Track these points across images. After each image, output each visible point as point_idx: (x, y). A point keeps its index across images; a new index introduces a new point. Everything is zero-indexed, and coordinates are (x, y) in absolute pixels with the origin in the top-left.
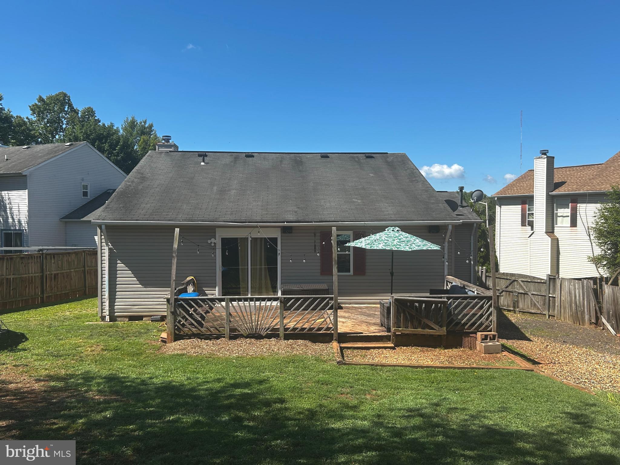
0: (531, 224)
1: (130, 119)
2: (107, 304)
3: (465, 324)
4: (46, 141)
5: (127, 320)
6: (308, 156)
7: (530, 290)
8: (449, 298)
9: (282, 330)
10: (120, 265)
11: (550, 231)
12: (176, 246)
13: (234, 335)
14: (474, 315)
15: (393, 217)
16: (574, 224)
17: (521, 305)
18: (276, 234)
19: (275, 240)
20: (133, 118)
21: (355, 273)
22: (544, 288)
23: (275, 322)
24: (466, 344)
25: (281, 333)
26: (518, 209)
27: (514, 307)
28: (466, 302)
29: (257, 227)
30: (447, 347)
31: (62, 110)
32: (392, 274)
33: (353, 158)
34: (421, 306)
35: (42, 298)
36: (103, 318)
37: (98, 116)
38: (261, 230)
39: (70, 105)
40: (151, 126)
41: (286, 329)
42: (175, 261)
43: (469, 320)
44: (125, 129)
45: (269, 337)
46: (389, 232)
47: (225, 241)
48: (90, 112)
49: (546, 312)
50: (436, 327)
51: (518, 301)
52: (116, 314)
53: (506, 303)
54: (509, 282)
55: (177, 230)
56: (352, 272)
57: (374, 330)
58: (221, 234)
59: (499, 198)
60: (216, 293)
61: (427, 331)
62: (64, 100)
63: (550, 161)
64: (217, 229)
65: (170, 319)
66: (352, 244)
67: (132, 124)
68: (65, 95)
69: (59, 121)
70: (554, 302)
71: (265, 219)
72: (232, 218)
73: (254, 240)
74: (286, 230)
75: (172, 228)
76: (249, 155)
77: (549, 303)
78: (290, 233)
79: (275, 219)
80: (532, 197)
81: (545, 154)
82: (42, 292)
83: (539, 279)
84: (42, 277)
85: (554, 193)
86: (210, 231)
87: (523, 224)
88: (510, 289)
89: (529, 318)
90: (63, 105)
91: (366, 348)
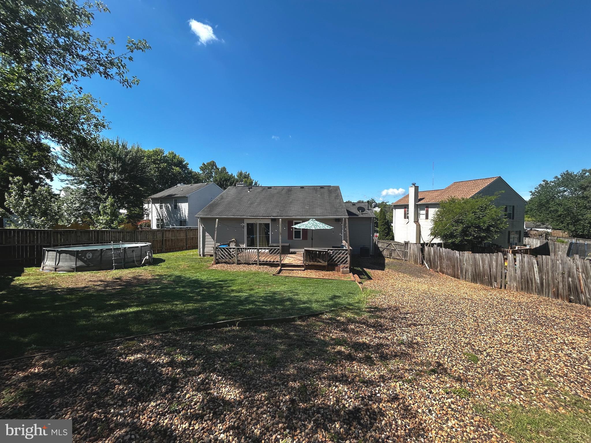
0: (408, 218)
1: (240, 172)
2: (201, 250)
3: (336, 261)
4: (206, 181)
5: (210, 256)
6: (295, 187)
7: (397, 249)
8: (328, 250)
9: (258, 261)
10: (207, 234)
11: (416, 221)
12: (216, 226)
13: (239, 263)
14: (343, 257)
15: (319, 215)
16: (427, 218)
17: (393, 255)
18: (269, 222)
19: (268, 224)
20: (241, 171)
21: (303, 239)
22: (403, 247)
23: (256, 258)
24: (336, 269)
25: (258, 263)
26: (403, 210)
27: (390, 256)
28: (343, 251)
29: (259, 218)
30: (328, 270)
31: (212, 168)
32: (312, 239)
33: (315, 188)
34: (323, 253)
35: (186, 247)
36: (200, 255)
37: (227, 170)
38: (261, 220)
39: (216, 167)
40: (249, 174)
41: (260, 261)
42: (216, 232)
43: (341, 259)
44: (238, 176)
45: (253, 264)
46: (311, 221)
47: (248, 224)
48: (224, 169)
49: (404, 259)
50: (323, 262)
51: (392, 253)
52: (205, 254)
53: (386, 254)
54: (387, 245)
55: (217, 220)
56: (301, 239)
57: (300, 263)
58: (246, 222)
59: (394, 206)
60: (244, 246)
61: (319, 264)
62: (213, 164)
63: (417, 188)
64: (245, 219)
65: (214, 255)
66: (294, 226)
67: (241, 174)
68: (214, 162)
69: (211, 173)
70: (407, 254)
71: (263, 215)
72: (251, 215)
73: (260, 224)
74: (272, 220)
75: (215, 219)
76: (270, 188)
77: (405, 254)
78: (274, 221)
79: (268, 215)
80: (408, 205)
81: (414, 185)
82: (186, 245)
83: (400, 243)
84: (186, 238)
85: (418, 203)
86: (242, 220)
87: (405, 218)
88: (388, 248)
89: (396, 261)
90: (213, 166)
91: (293, 270)
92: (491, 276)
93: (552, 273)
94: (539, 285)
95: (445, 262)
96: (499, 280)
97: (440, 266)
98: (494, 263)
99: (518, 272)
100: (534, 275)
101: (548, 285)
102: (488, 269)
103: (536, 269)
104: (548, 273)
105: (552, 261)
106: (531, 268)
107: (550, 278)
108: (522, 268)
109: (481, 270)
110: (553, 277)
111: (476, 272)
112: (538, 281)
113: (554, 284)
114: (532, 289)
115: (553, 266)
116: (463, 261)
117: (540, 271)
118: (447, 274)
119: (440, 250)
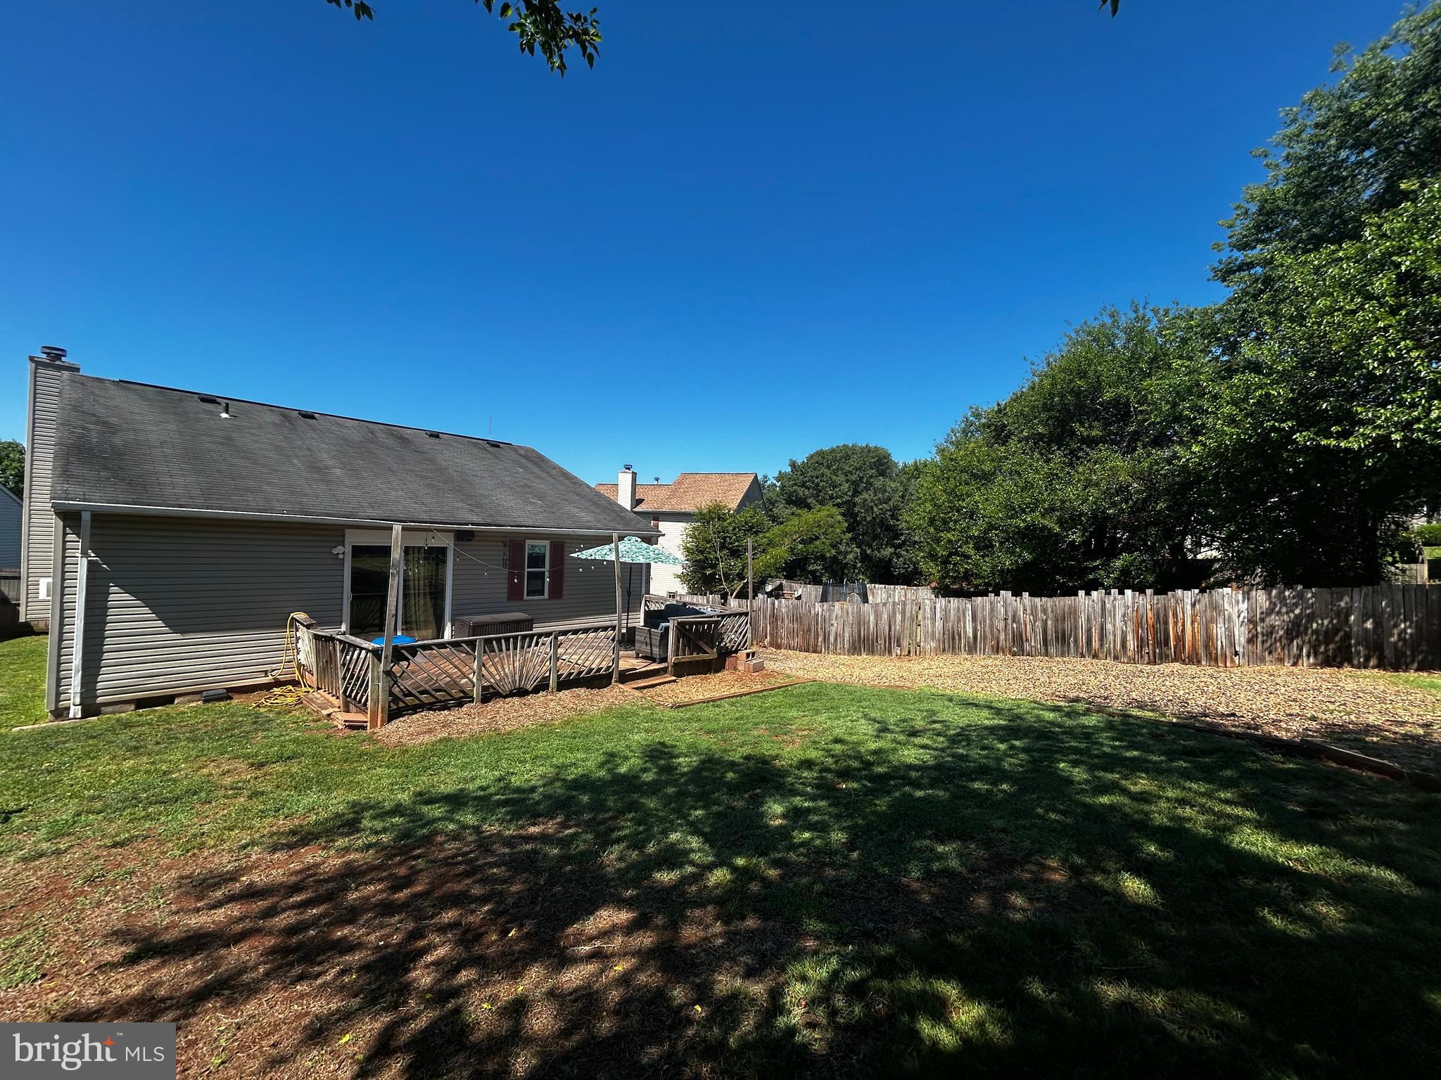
2: (74, 681)
5: (133, 707)
9: (553, 677)
10: (117, 596)
18: (447, 542)
19: (443, 551)
21: (551, 596)
24: (728, 665)
25: (553, 685)
29: (431, 530)
30: (716, 670)
36: (62, 713)
41: (561, 676)
45: (536, 690)
47: (358, 551)
50: (709, 650)
52: (100, 700)
56: (546, 595)
58: (352, 539)
61: (702, 656)
64: (347, 531)
74: (463, 537)
76: (307, 415)
78: (468, 540)
86: (335, 532)
91: (653, 686)
92: (890, 639)
93: (991, 620)
94: (971, 640)
95: (786, 626)
96: (905, 643)
97: (772, 635)
98: (899, 617)
99: (939, 624)
100: (965, 627)
101: (985, 638)
102: (887, 627)
103: (969, 617)
104: (985, 622)
105: (991, 603)
106: (960, 618)
107: (987, 629)
108: (945, 619)
109: (871, 631)
110: (992, 626)
111: (860, 636)
112: (971, 635)
113: (992, 635)
114: (960, 648)
115: (992, 610)
116: (830, 619)
117: (974, 618)
118: (789, 647)
119: (773, 604)
